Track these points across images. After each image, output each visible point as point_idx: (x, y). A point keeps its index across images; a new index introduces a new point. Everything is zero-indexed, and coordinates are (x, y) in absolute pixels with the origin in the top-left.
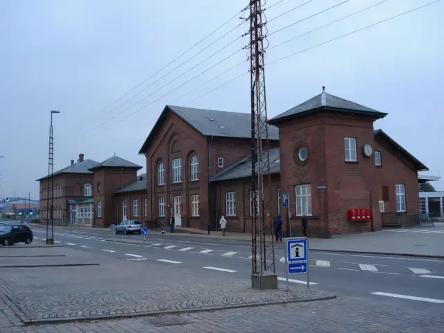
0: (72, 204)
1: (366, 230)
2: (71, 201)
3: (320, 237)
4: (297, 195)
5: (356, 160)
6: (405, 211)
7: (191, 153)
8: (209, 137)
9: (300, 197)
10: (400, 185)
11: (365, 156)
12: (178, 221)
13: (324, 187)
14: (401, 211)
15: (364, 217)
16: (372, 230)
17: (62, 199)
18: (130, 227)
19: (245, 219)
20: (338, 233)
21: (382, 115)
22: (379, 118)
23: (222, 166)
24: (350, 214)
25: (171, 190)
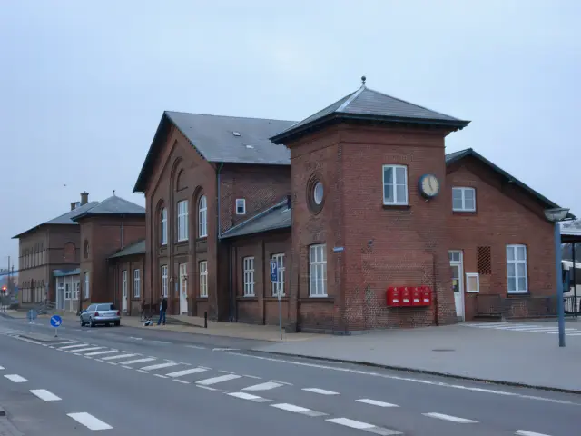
0: (60, 277)
1: (422, 324)
2: (58, 272)
3: (333, 334)
4: (311, 263)
5: (405, 203)
6: (525, 291)
7: (198, 192)
8: (218, 164)
9: (314, 266)
10: (516, 247)
11: (424, 196)
12: (184, 306)
13: (341, 249)
14: (518, 290)
15: (416, 300)
16: (436, 322)
17: (45, 268)
18: (97, 314)
19: (265, 302)
20: (364, 327)
21: (459, 125)
22: (455, 130)
23: (244, 213)
24: (389, 295)
25: (176, 253)
